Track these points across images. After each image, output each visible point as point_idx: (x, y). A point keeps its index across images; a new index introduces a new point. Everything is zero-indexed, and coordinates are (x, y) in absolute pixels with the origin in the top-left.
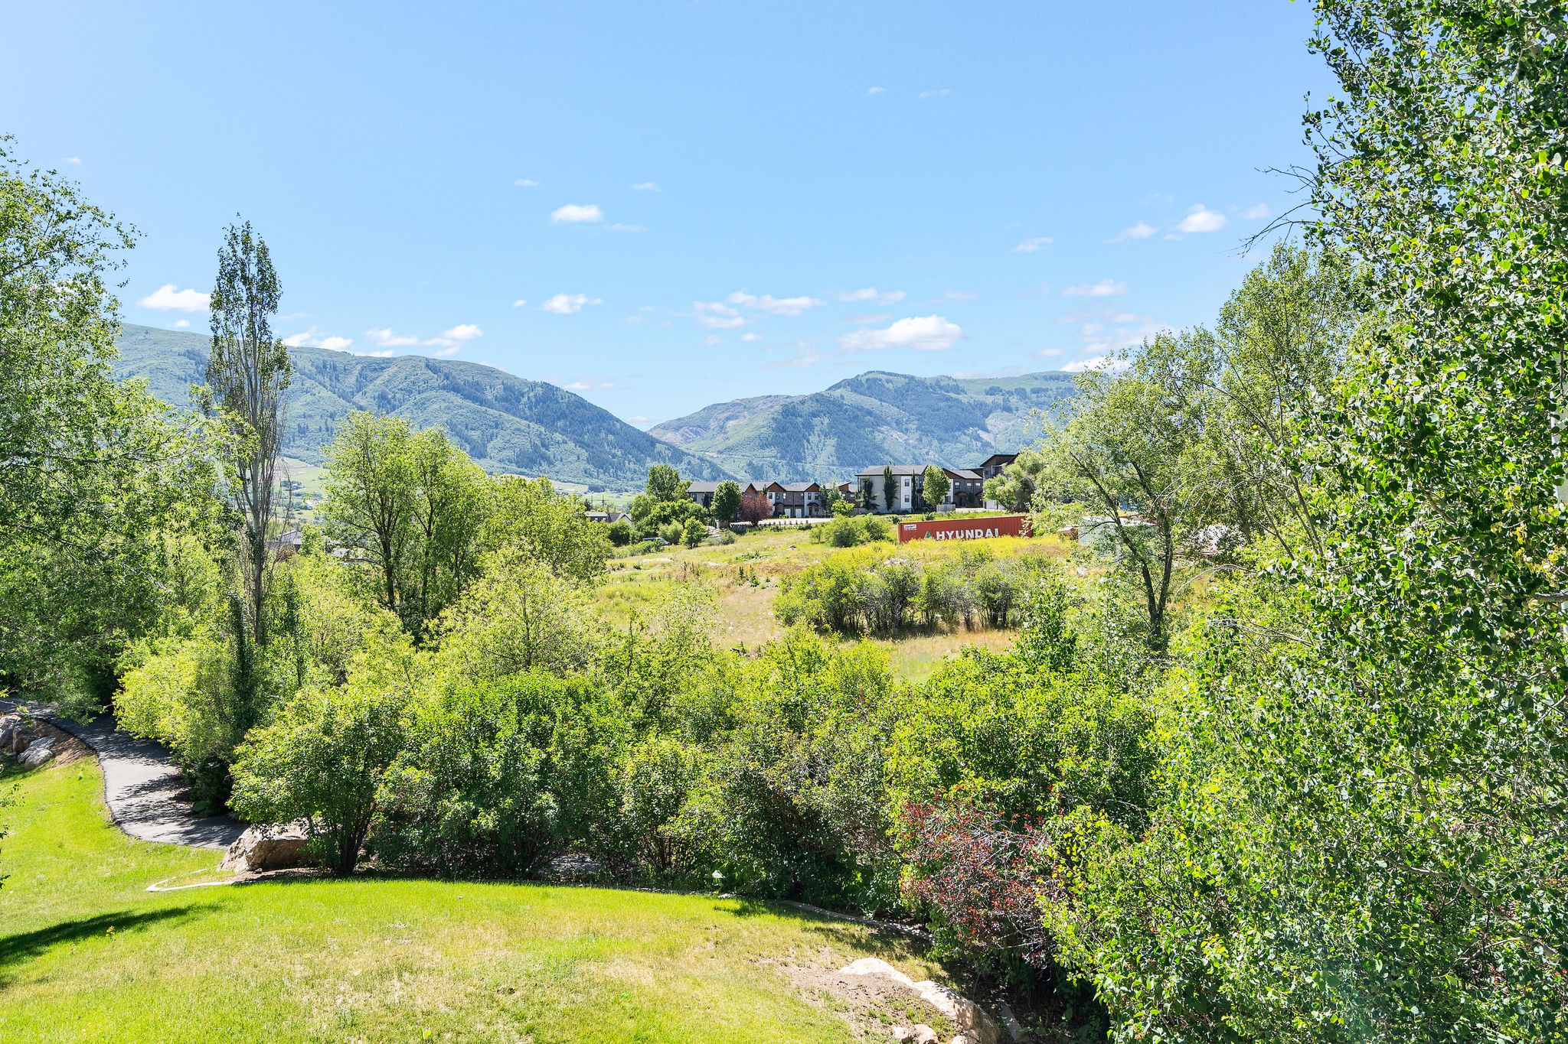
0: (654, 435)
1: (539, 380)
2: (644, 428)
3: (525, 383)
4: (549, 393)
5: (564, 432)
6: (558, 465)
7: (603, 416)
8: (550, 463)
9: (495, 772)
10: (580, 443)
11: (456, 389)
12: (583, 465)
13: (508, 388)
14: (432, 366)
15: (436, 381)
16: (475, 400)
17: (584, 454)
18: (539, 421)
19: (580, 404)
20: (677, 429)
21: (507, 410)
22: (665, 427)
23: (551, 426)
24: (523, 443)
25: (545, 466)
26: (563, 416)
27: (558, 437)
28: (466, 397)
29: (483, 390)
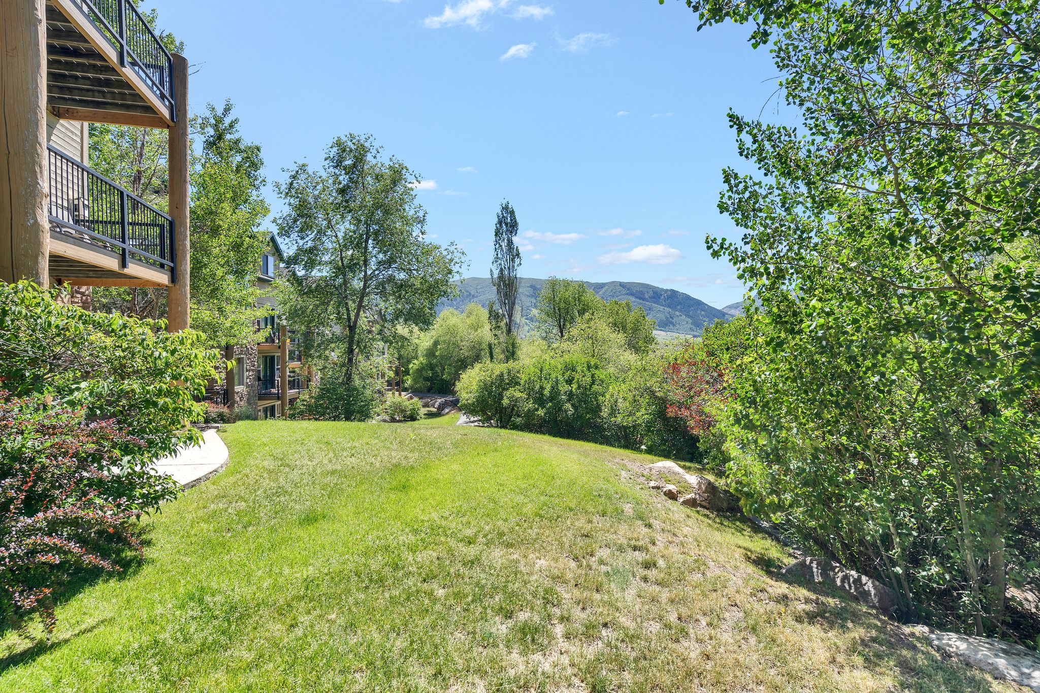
0: (725, 311)
1: (669, 288)
2: (719, 308)
3: (662, 290)
4: (674, 293)
5: (680, 311)
6: (678, 326)
7: (699, 303)
8: (674, 325)
9: (547, 392)
10: (688, 316)
11: (632, 294)
12: (689, 326)
13: (655, 293)
14: (622, 285)
15: (624, 291)
16: (640, 298)
17: (690, 321)
18: (669, 306)
19: (688, 298)
20: (736, 308)
21: (655, 303)
22: (730, 307)
23: (675, 309)
24: (661, 316)
25: (671, 327)
26: (680, 304)
27: (678, 313)
28: (637, 297)
29: (644, 294)
